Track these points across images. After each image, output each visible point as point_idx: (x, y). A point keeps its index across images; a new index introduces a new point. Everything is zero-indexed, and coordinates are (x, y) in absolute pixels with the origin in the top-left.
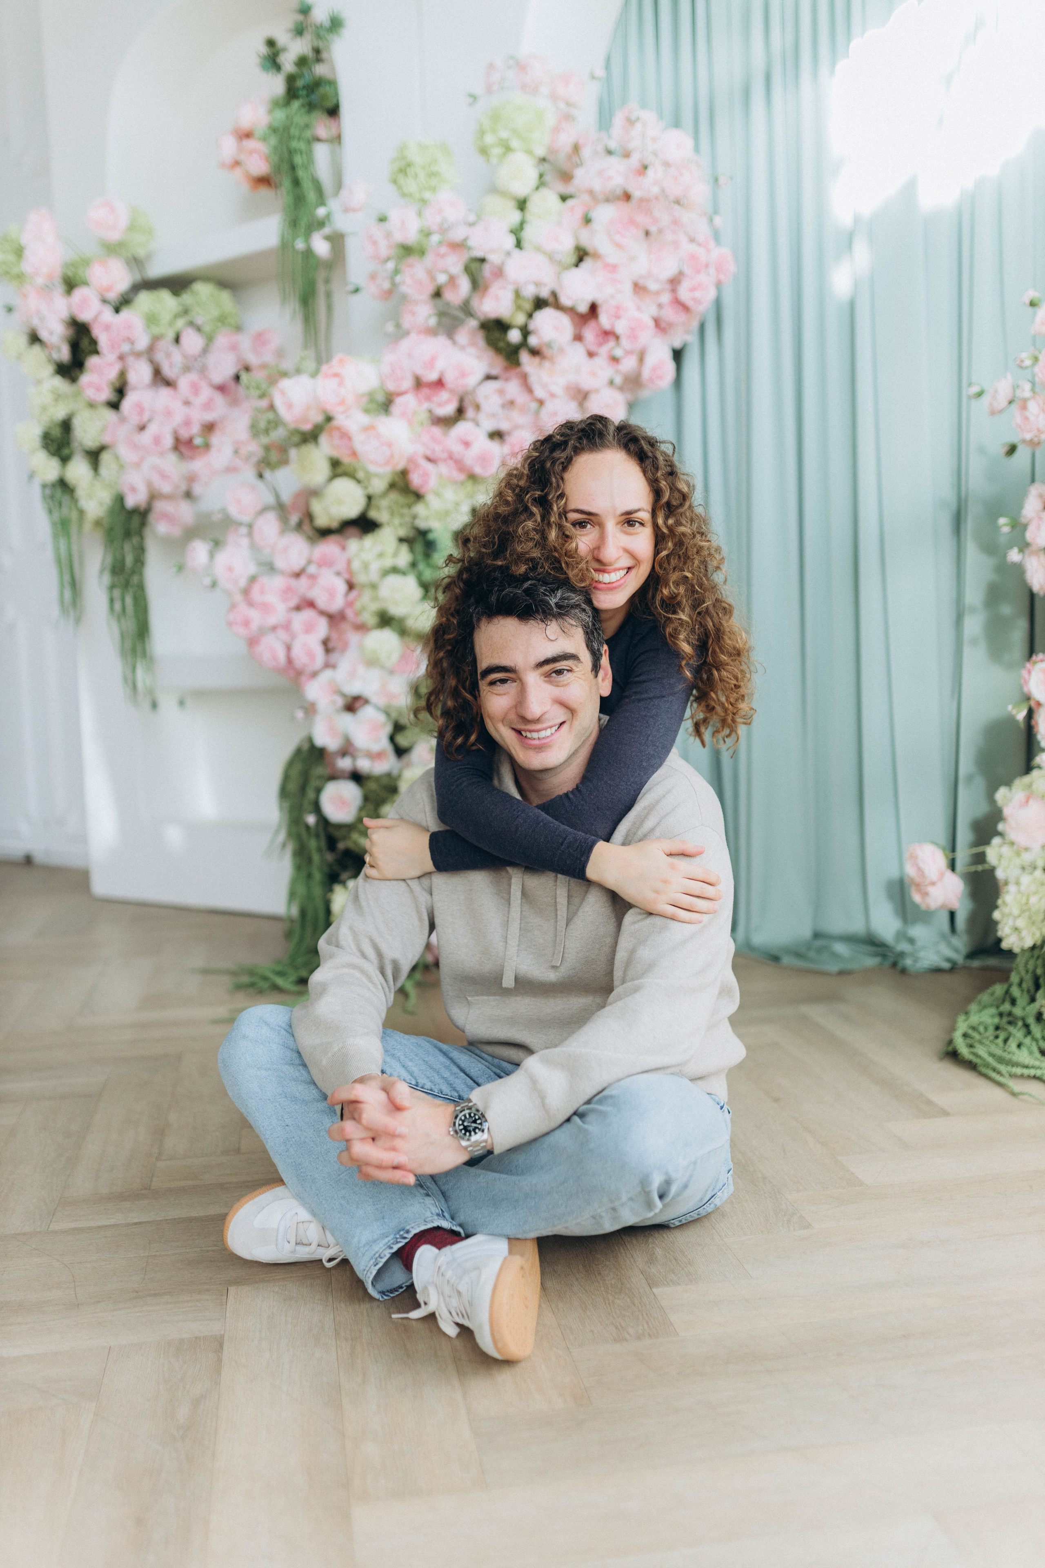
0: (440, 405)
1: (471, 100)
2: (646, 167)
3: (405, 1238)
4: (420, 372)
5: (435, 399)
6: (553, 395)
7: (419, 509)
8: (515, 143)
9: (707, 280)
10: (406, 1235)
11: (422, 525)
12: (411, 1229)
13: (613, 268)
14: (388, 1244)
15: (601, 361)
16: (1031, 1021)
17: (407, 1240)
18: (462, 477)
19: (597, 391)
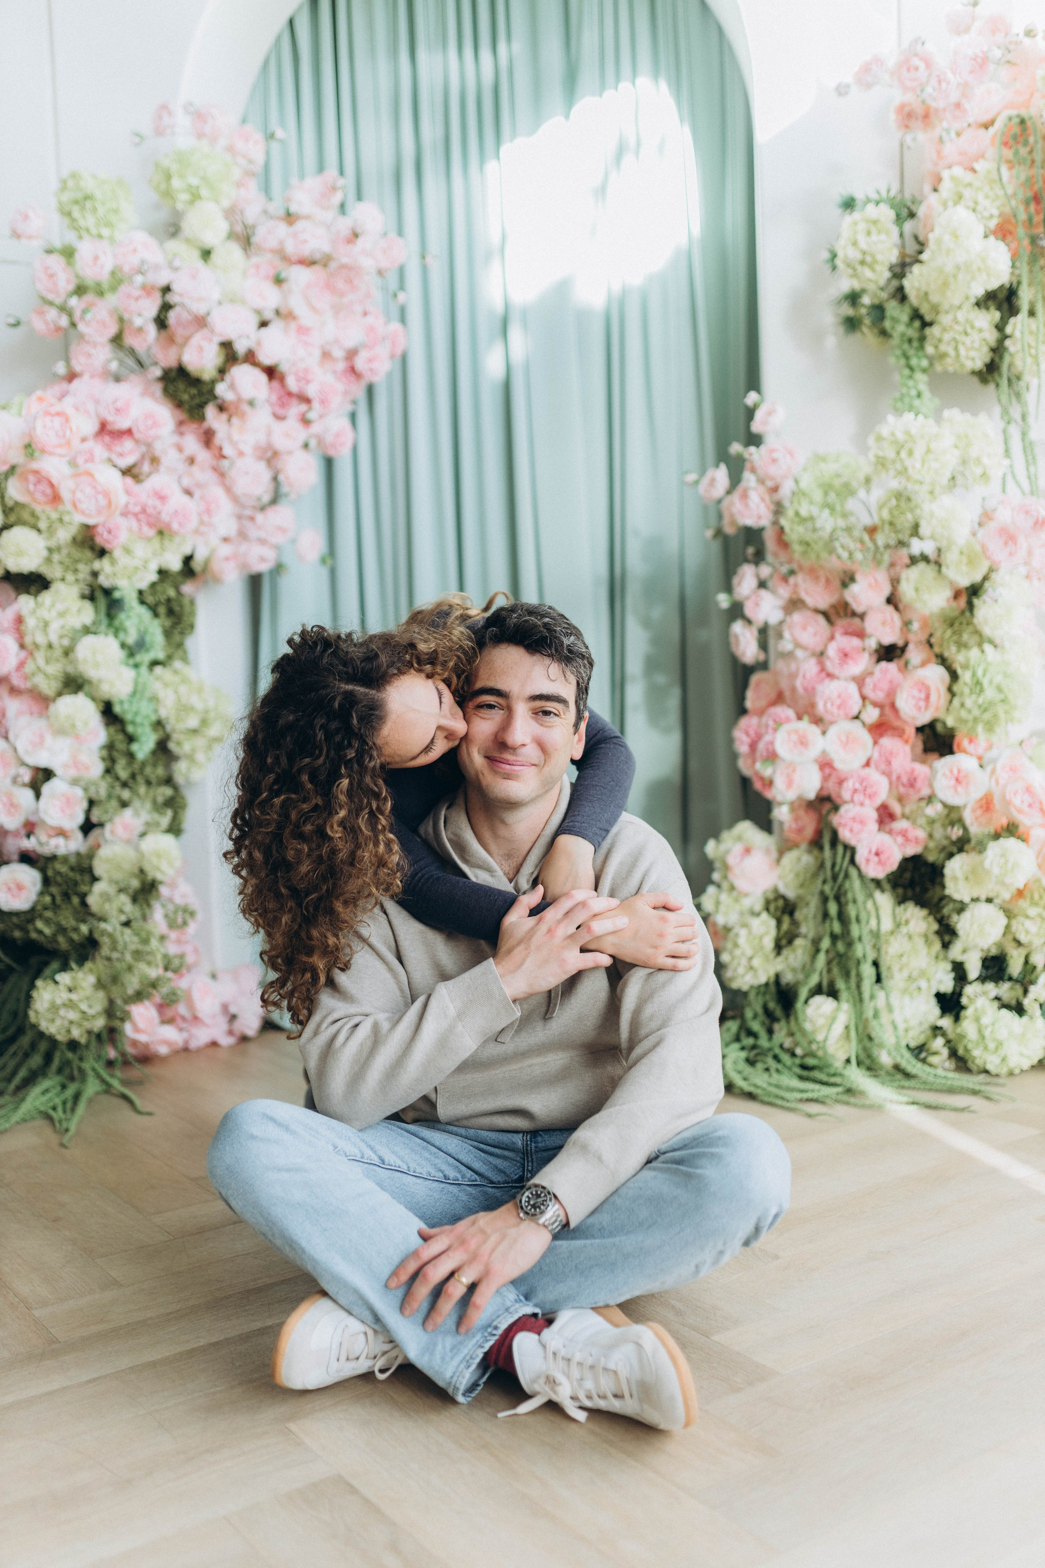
0: (121, 455)
1: (137, 140)
2: (356, 235)
3: (494, 1335)
4: (110, 418)
5: (118, 449)
6: (241, 454)
7: (103, 565)
8: (204, 192)
9: (383, 351)
10: (495, 1332)
11: (104, 581)
12: (499, 1325)
13: (303, 331)
14: (479, 1343)
15: (292, 422)
16: (777, 1051)
17: (496, 1338)
18: (152, 533)
19: (290, 453)
